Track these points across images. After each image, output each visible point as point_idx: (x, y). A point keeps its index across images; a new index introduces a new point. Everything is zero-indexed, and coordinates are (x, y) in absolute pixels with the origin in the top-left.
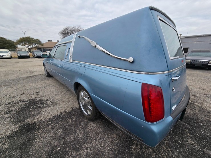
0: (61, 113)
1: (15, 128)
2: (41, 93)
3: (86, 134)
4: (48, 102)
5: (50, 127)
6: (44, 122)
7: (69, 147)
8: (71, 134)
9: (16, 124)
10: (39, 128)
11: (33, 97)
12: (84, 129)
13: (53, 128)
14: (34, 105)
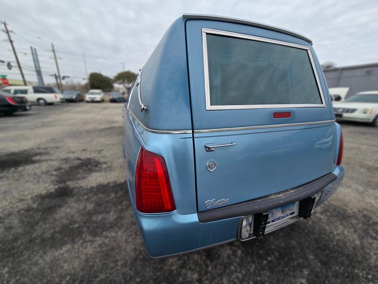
0: (109, 183)
1: (52, 188)
2: (104, 153)
3: (120, 218)
4: (104, 166)
5: (86, 197)
6: (83, 189)
7: (88, 228)
8: (102, 212)
9: (56, 185)
10: (73, 196)
11: (93, 156)
12: (122, 211)
13: (87, 199)
14: (87, 166)
